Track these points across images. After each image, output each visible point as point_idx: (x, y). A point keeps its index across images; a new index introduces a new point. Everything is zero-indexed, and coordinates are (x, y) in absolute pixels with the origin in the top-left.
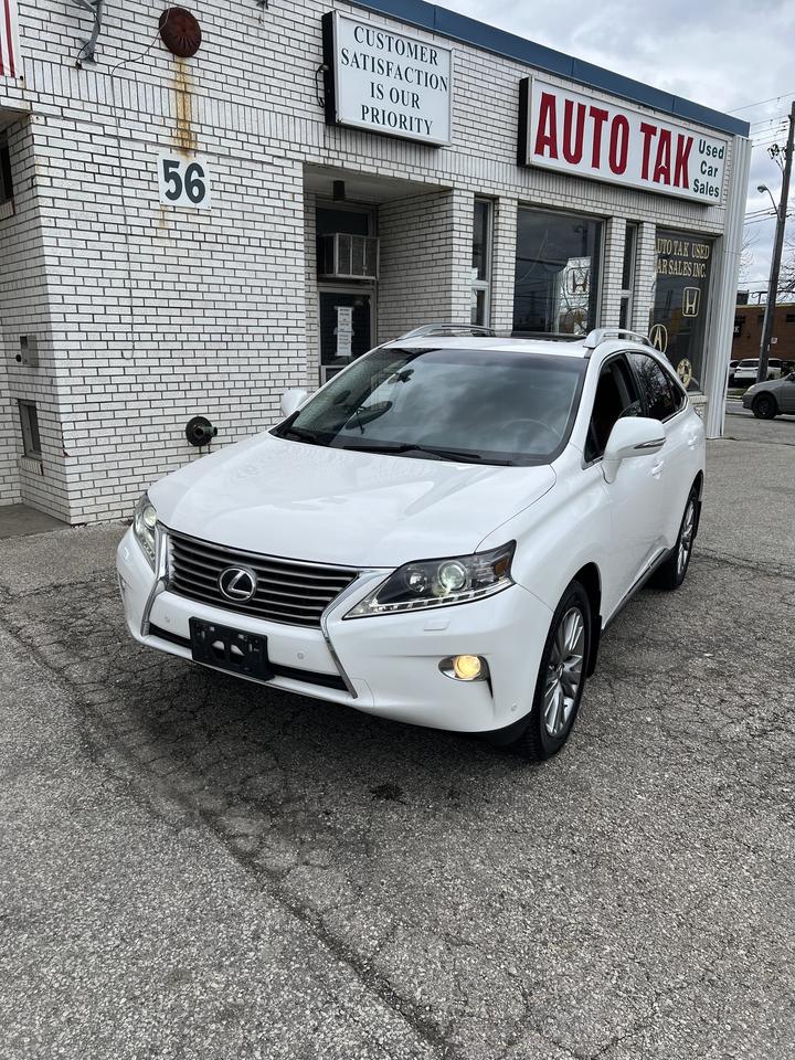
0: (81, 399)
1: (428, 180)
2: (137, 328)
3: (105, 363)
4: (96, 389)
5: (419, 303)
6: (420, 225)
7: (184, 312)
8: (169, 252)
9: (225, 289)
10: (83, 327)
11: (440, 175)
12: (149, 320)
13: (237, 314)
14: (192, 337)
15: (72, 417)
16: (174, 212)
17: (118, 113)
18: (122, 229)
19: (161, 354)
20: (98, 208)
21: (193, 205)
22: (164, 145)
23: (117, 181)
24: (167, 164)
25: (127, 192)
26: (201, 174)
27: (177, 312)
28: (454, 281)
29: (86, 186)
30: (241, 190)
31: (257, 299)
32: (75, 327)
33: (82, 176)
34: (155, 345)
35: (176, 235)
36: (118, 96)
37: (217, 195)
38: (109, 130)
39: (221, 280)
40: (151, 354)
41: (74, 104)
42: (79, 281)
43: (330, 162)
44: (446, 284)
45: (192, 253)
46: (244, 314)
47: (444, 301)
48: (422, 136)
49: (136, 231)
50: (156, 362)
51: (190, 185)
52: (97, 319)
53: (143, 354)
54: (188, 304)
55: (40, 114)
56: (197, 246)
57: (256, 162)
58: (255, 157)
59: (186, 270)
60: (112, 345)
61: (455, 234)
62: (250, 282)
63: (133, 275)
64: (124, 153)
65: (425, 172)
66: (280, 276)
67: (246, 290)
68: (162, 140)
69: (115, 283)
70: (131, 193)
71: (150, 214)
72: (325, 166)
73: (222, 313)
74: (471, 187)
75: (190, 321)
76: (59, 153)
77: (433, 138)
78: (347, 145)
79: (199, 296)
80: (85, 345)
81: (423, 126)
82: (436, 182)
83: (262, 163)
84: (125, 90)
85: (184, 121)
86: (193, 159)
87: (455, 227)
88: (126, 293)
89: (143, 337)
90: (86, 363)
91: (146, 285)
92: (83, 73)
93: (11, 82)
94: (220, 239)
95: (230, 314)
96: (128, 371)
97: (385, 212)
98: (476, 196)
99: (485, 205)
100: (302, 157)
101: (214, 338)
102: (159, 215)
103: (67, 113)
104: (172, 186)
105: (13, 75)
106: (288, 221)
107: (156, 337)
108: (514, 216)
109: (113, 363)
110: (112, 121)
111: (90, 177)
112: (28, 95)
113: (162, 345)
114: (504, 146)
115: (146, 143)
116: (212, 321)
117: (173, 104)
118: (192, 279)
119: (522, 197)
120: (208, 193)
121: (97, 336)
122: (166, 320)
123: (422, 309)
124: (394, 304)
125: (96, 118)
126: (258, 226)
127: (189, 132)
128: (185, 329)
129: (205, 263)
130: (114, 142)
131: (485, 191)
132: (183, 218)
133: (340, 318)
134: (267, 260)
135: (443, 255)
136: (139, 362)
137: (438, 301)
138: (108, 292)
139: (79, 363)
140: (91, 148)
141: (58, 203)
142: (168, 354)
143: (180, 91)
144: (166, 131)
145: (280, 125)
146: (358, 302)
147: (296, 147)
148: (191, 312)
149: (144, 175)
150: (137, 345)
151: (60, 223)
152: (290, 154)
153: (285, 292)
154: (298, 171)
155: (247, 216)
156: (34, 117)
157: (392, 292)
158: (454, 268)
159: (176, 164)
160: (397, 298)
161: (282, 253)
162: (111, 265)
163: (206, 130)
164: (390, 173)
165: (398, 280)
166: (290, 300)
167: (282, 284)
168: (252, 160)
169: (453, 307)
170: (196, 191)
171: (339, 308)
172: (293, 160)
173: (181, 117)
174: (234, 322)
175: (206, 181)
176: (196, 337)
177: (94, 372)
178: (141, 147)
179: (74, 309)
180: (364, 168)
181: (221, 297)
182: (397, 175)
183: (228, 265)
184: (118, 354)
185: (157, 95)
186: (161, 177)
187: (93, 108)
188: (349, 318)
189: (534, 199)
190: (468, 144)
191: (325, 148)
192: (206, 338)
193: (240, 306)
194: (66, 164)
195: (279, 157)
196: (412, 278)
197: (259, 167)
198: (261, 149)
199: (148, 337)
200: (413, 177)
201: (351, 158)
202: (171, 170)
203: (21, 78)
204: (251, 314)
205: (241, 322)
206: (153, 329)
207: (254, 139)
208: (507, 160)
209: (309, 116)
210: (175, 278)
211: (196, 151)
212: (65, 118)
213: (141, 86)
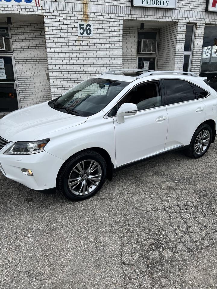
0: (56, 89)
1: (168, 20)
2: (71, 70)
3: (63, 80)
4: (60, 86)
5: (167, 59)
6: (169, 35)
7: (85, 66)
8: (80, 49)
9: (97, 59)
10: (57, 70)
11: (173, 18)
12: (75, 68)
13: (100, 65)
14: (87, 72)
15: (54, 93)
16: (82, 38)
17: (67, 12)
18: (68, 44)
19: (78, 77)
20: (61, 39)
21: (88, 36)
22: (80, 20)
23: (66, 31)
24: (80, 25)
25: (69, 34)
26: (90, 27)
27: (83, 66)
28: (176, 52)
29: (58, 33)
30: (103, 30)
31: (107, 61)
32: (55, 70)
33: (57, 31)
34: (76, 75)
35: (83, 44)
36: (67, 7)
37: (95, 32)
38: (64, 18)
39: (96, 56)
40: (75, 77)
41: (55, 12)
42: (56, 59)
43: (132, 18)
44: (174, 53)
45: (87, 49)
46: (102, 66)
48: (165, 6)
49: (71, 44)
50: (76, 79)
51: (87, 30)
52: (61, 68)
53: (73, 77)
54: (86, 63)
55: (46, 15)
56: (89, 47)
57: (108, 21)
58: (107, 20)
59: (85, 54)
60: (64, 75)
61: (178, 37)
62: (104, 56)
63: (70, 56)
64: (68, 23)
65: (167, 18)
66: (114, 54)
67: (103, 59)
68: (79, 18)
69: (65, 59)
70: (70, 34)
71: (75, 39)
72: (130, 20)
73: (96, 66)
74: (185, 21)
75: (86, 68)
76: (51, 25)
77: (169, 7)
78: (139, 12)
79: (89, 61)
80: (57, 75)
81: (165, 3)
82: (171, 20)
83: (109, 21)
84: (69, 5)
85: (86, 12)
86: (88, 23)
87: (178, 35)
88: (68, 61)
89: (73, 73)
90: (58, 80)
91: (74, 59)
92: (57, 3)
93: (39, 8)
94: (96, 45)
95: (98, 66)
96: (69, 82)
97: (162, 31)
98: (187, 24)
99: (191, 27)
100: (122, 18)
101: (93, 72)
102: (78, 39)
103: (53, 14)
104: (82, 31)
105: (39, 6)
106: (117, 38)
107: (76, 73)
108: (203, 29)
109: (65, 80)
110: (65, 15)
111: (59, 31)
112: (43, 11)
113: (78, 75)
114: (200, 6)
115: (74, 20)
116: (93, 68)
117: (82, 8)
118: (87, 56)
119: (207, 22)
120: (92, 32)
121: (61, 73)
122: (79, 68)
123: (168, 61)
125: (61, 15)
126: (107, 40)
127: (87, 15)
128: (85, 70)
129: (91, 52)
130: (66, 21)
131: (191, 21)
132: (85, 40)
133: (145, 65)
134: (110, 50)
135: (174, 44)
136: (72, 79)
137: (172, 59)
138: (64, 61)
139: (56, 80)
140: (59, 23)
141: (51, 38)
142: (80, 77)
143: (85, 4)
144: (80, 16)
145: (115, 9)
146: (152, 60)
147: (121, 15)
148: (86, 66)
149: (74, 29)
150: (71, 75)
151: (51, 44)
152: (118, 18)
153: (115, 59)
154: (121, 22)
155: (104, 37)
156: (45, 16)
158: (177, 48)
159: (83, 25)
160: (162, 58)
161: (115, 47)
162: (65, 54)
163: (92, 14)
164: (154, 20)
165: (163, 52)
166: (117, 61)
167: (115, 57)
168: (106, 21)
169: (176, 61)
170: (89, 32)
171: (144, 62)
172: (120, 19)
173: (85, 11)
174: (99, 68)
175: (92, 29)
176: (88, 72)
177: (60, 82)
178: (73, 21)
179: (55, 66)
180: (144, 19)
181: (96, 61)
182: (156, 20)
183: (98, 52)
184: (66, 77)
185: (78, 6)
186: (79, 29)
187: (60, 12)
188: (148, 65)
189: (212, 23)
190: (185, 7)
191: (131, 14)
192: (91, 72)
193: (101, 63)
194: (53, 28)
195: (115, 19)
196: (166, 52)
197: (108, 23)
198: (109, 17)
199: (74, 73)
200: (162, 20)
201: (140, 16)
202: (81, 26)
203: (41, 6)
204: (105, 66)
205: (101, 68)
206: (76, 70)
207: (107, 15)
208: (201, 10)
209: (125, 5)
210: (82, 56)
211: (89, 20)
212: (53, 16)
213: (73, 4)
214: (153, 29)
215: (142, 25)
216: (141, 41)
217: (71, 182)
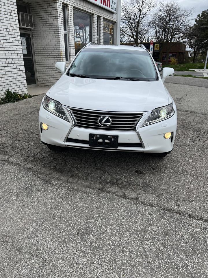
5: (48, 37)
6: (46, 11)
31: (6, 33)
46: (2, 38)
47: (57, 37)
61: (58, 15)
62: (3, 27)
66: (11, 25)
67: (2, 30)
74: (61, 0)
97: (32, 6)
106: (12, 6)
108: (72, 11)
119: (74, 5)
124: (39, 37)
126: (3, 7)
131: (65, 2)
134: (7, 19)
137: (54, 37)
146: (27, 36)
153: (14, 31)
157: (37, 33)
158: (59, 26)
161: (11, 17)
165: (39, 29)
166: (15, 34)
167: (13, 28)
169: (60, 39)
188: (25, 41)
189: (77, 7)
196: (44, 29)
204: (4, 38)
205: (2, 41)
216: (19, 14)
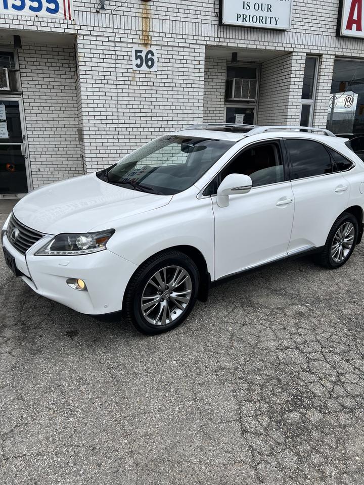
0: (95, 156)
1: (277, 48)
2: (120, 126)
3: (106, 141)
4: (101, 152)
5: (275, 112)
7: (142, 118)
8: (136, 91)
9: (162, 107)
10: (97, 125)
11: (285, 45)
12: (126, 122)
13: (167, 119)
14: (145, 130)
15: (91, 163)
16: (139, 73)
17: (115, 30)
18: (115, 82)
19: (131, 137)
20: (105, 74)
21: (148, 69)
22: (136, 43)
23: (113, 61)
24: (137, 52)
25: (118, 66)
26: (153, 55)
27: (139, 118)
28: (290, 100)
29: (100, 65)
30: (172, 61)
31: (178, 111)
32: (93, 125)
33: (98, 60)
34: (128, 133)
35: (140, 83)
36: (115, 23)
37: (160, 64)
38: (111, 39)
39: (161, 104)
40: (126, 137)
41: (96, 29)
42: (96, 105)
43: (220, 44)
44: (286, 101)
45: (147, 92)
46: (171, 119)
47: (285, 111)
48: (273, 26)
49: (121, 83)
50: (128, 141)
51: (148, 60)
52: (103, 121)
53: (123, 137)
54: (144, 114)
55: (81, 35)
56: (149, 88)
57: (181, 47)
58: (180, 45)
59: (144, 99)
60: (109, 133)
61: (293, 76)
62: (175, 104)
63: (119, 102)
64: (117, 49)
65: (276, 44)
66: (190, 101)
67: (173, 108)
68: (135, 41)
69: (111, 106)
70: (119, 66)
71: (128, 75)
72: (217, 46)
73: (160, 119)
74: (304, 50)
75: (145, 122)
76: (89, 51)
77: (279, 26)
78: (230, 34)
79: (149, 111)
80: (97, 133)
81: (273, 21)
82: (282, 49)
83: (184, 47)
84: (119, 20)
85: (146, 31)
86: (149, 48)
87: (293, 72)
88: (115, 110)
89: (123, 129)
90: (98, 141)
91: (125, 106)
92: (100, 15)
93: (69, 22)
94: (161, 84)
95: (164, 119)
96: (116, 144)
98: (307, 55)
99: (313, 60)
100: (205, 43)
101: (156, 130)
102: (132, 75)
103: (93, 33)
104: (139, 61)
105: (70, 18)
106: (196, 74)
107: (129, 129)
108: (332, 64)
109: (109, 140)
110: (112, 35)
111: (102, 60)
112: (76, 27)
113: (131, 133)
114: (328, 27)
115: (127, 43)
116: (155, 122)
117: (141, 24)
118: (146, 103)
119: (337, 53)
120: (156, 64)
121: (102, 129)
122: (134, 122)
123: (276, 114)
124: (265, 113)
125: (105, 34)
126: (180, 77)
127: (148, 36)
128: (142, 126)
129: (153, 96)
130: (113, 44)
131: (313, 51)
132: (144, 76)
133: (237, 120)
134: (184, 93)
135: (286, 87)
136: (120, 141)
137: (282, 111)
138: (108, 110)
139: (94, 140)
140: (103, 48)
141: (88, 73)
142: (134, 137)
143: (144, 18)
144: (137, 37)
145: (194, 28)
146: (248, 112)
147: (202, 38)
148: (145, 118)
149: (126, 58)
150: (120, 133)
151: (88, 81)
152: (198, 42)
153: (192, 108)
154: (203, 49)
155: (175, 73)
156: (78, 36)
157: (264, 107)
158: (290, 93)
159: (141, 52)
160: (266, 109)
161: (192, 90)
162: (110, 98)
163: (156, 34)
164: (255, 47)
165: (267, 100)
166: (195, 112)
167: (191, 104)
168: (179, 47)
169: (289, 114)
170: (150, 63)
171: (237, 115)
172: (200, 45)
173: (144, 30)
174: (166, 122)
175: (155, 58)
176: (147, 130)
177: (101, 144)
178: (125, 45)
179: (93, 117)
180: (240, 45)
181: (160, 111)
182: (259, 47)
183: (164, 96)
184: (111, 137)
185: (133, 20)
186: (134, 58)
187: (104, 30)
188: (242, 120)
189: (346, 54)
190: (304, 27)
191: (218, 37)
192: (152, 130)
193: (169, 115)
194: (92, 55)
195: (193, 44)
196: (273, 99)
197: (182, 49)
198: (183, 41)
199: (125, 129)
200: (268, 48)
201: (232, 41)
202: (138, 54)
203: (74, 20)
204: (175, 119)
205: (170, 122)
206: (127, 126)
207: (180, 36)
208: (329, 34)
209: (210, 22)
210: (138, 103)
211: (151, 45)
212: (92, 35)
213: (126, 17)
214: (251, 62)
215: (235, 55)
216: (232, 81)
217: (145, 302)
